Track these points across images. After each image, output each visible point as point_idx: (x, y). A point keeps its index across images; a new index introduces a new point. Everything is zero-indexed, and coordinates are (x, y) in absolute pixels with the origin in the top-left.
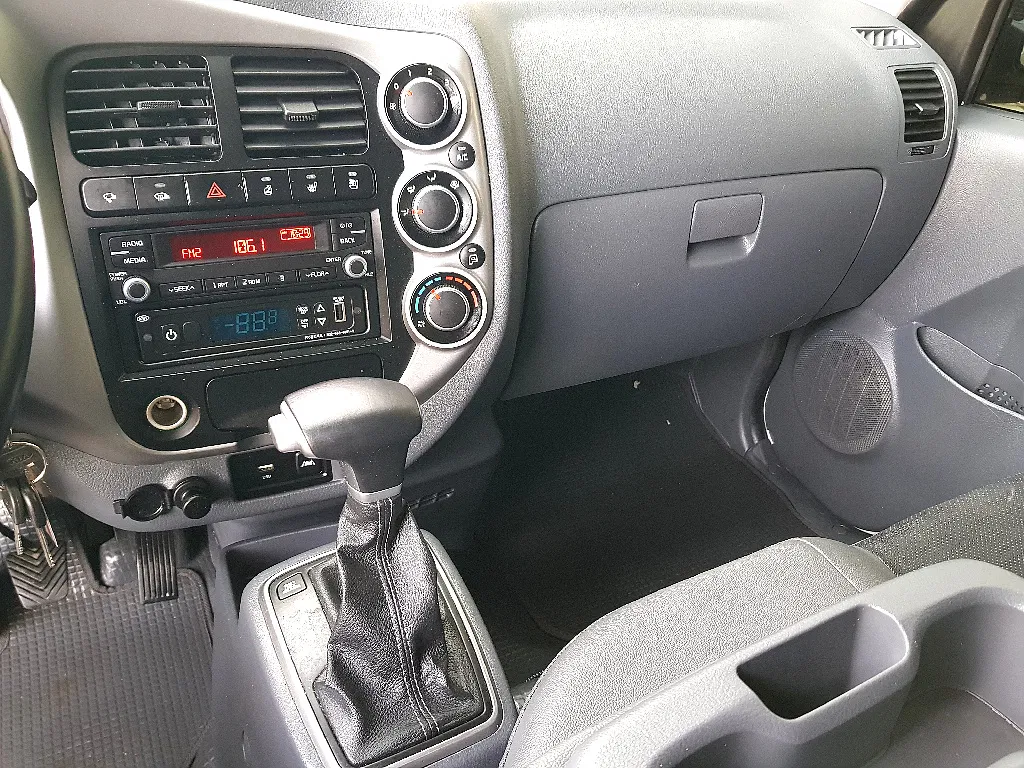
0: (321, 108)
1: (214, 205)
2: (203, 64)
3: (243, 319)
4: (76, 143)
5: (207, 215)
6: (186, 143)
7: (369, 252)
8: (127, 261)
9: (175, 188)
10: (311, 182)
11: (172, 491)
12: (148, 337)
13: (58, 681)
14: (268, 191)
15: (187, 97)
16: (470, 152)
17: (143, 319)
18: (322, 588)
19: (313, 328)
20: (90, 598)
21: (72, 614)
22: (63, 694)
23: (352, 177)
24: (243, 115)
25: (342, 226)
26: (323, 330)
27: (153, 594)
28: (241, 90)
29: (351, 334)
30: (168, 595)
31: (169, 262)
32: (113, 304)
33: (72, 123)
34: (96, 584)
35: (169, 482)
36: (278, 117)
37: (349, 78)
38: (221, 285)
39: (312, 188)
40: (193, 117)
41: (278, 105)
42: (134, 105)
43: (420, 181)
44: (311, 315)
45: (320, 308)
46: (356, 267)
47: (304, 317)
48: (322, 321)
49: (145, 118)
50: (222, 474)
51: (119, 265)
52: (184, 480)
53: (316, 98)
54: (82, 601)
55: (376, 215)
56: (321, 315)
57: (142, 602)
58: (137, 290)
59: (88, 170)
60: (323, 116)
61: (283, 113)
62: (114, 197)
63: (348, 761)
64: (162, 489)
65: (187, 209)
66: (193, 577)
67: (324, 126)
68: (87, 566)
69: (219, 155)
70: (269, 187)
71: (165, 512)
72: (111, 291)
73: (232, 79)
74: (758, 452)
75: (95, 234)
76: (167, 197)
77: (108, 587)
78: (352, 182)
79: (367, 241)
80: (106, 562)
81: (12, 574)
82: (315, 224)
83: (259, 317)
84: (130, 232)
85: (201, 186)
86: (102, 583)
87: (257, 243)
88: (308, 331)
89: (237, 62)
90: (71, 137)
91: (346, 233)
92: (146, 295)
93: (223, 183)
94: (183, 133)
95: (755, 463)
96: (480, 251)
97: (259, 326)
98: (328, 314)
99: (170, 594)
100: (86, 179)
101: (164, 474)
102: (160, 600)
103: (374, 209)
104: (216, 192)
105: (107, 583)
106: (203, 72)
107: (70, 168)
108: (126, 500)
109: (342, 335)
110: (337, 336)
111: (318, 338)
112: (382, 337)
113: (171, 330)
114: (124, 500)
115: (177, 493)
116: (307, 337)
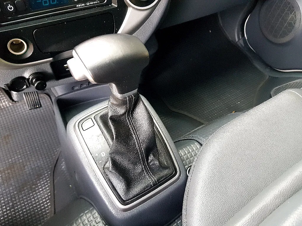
11: (28, 79)
13: (5, 136)
18: (101, 125)
19: (80, 1)
20: (10, 106)
21: (5, 112)
22: (7, 140)
26: (84, 2)
27: (32, 107)
30: (37, 106)
34: (11, 101)
35: (27, 75)
50: (49, 69)
52: (33, 74)
54: (7, 107)
57: (28, 109)
63: (122, 199)
64: (24, 78)
66: (46, 97)
68: (6, 95)
71: (27, 87)
74: (241, 42)
77: (16, 102)
86: (13, 100)
88: (77, 3)
95: (240, 45)
99: (38, 105)
101: (23, 72)
102: (35, 108)
105: (15, 100)
108: (9, 84)
109: (94, 4)
110: (91, 5)
111: (83, 6)
112: (112, 4)
113: (9, 5)
114: (8, 84)
115: (31, 80)
116: (77, 6)
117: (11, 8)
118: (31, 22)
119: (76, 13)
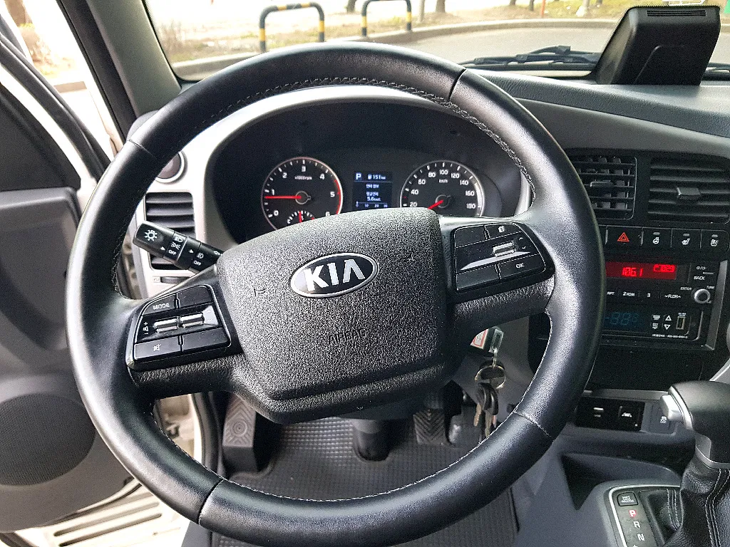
0: (702, 192)
1: (621, 246)
2: (633, 161)
3: (616, 315)
6: (608, 207)
7: (713, 288)
10: (686, 238)
18: (649, 508)
19: (661, 330)
23: (715, 239)
25: (698, 268)
28: (652, 178)
29: (685, 339)
34: (445, 439)
36: (672, 196)
39: (685, 242)
41: (675, 189)
44: (661, 322)
45: (669, 318)
46: (702, 296)
47: (656, 322)
48: (667, 327)
53: (700, 186)
55: (725, 264)
56: (668, 323)
60: (704, 197)
61: (677, 194)
69: (631, 216)
70: (657, 239)
73: (649, 171)
77: (451, 443)
78: (713, 241)
79: (713, 280)
80: (453, 428)
81: (415, 420)
82: (679, 264)
83: (626, 316)
86: (448, 440)
87: (638, 271)
89: (655, 161)
91: (700, 273)
93: (628, 232)
97: (625, 322)
98: (672, 323)
103: (724, 261)
104: (623, 238)
105: (451, 441)
106: (632, 167)
109: (678, 338)
110: (675, 338)
111: (661, 337)
112: (706, 345)
116: (654, 335)
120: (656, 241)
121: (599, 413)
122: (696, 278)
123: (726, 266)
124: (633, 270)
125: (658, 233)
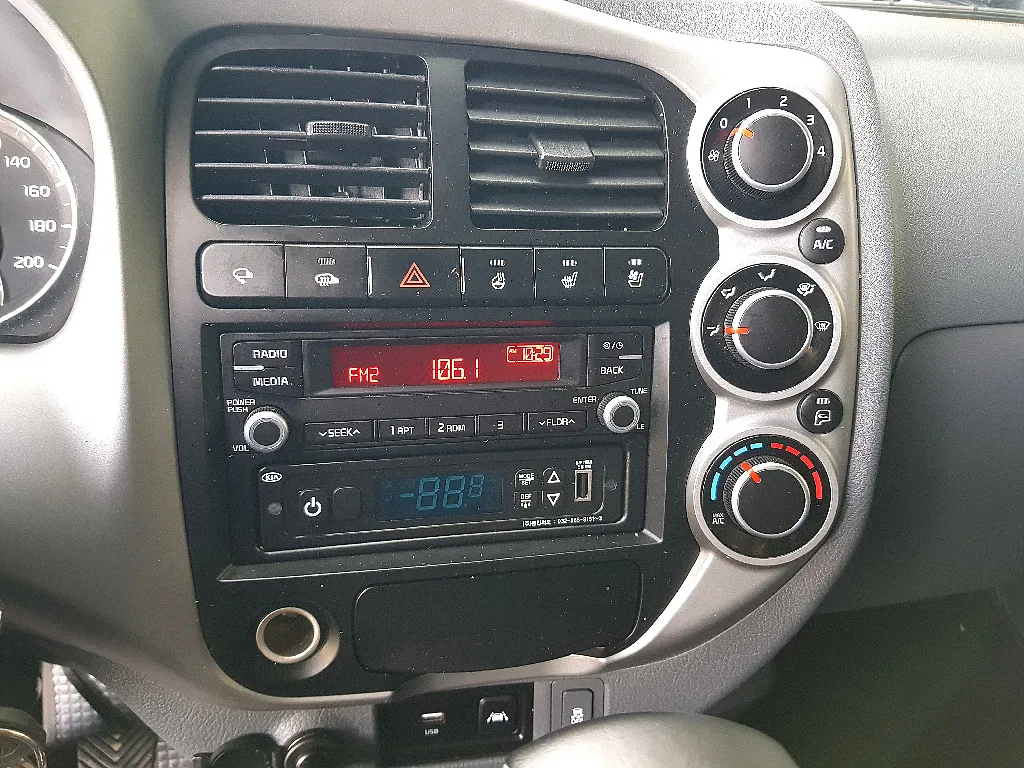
0: (597, 153)
1: (411, 301)
2: (420, 68)
3: (429, 487)
4: (201, 184)
5: (396, 314)
6: (378, 197)
7: (644, 391)
8: (257, 382)
9: (350, 268)
10: (569, 271)
11: (284, 749)
12: (275, 508)
14: (498, 283)
15: (388, 121)
16: (837, 235)
17: (271, 478)
19: (539, 509)
23: (636, 268)
24: (474, 156)
25: (606, 345)
26: (554, 513)
28: (474, 116)
29: (597, 522)
31: (327, 387)
32: (228, 450)
33: (201, 150)
35: (285, 732)
36: (527, 164)
37: (647, 108)
38: (401, 430)
39: (568, 282)
40: (394, 153)
41: (531, 144)
42: (304, 129)
43: (746, 279)
44: (541, 486)
45: (554, 478)
46: (621, 415)
47: (526, 490)
48: (553, 499)
49: (318, 148)
51: (244, 387)
52: (306, 733)
53: (592, 137)
55: (663, 332)
56: (553, 489)
58: (265, 432)
59: (214, 229)
60: (601, 167)
61: (537, 156)
62: (249, 275)
64: (270, 742)
65: (368, 303)
67: (597, 182)
69: (425, 219)
70: (501, 276)
72: (225, 428)
73: (463, 97)
75: (211, 333)
76: (335, 280)
78: (633, 276)
79: (643, 373)
82: (563, 340)
83: (455, 485)
84: (270, 333)
85: (394, 266)
87: (469, 367)
88: (531, 514)
89: (474, 70)
90: (195, 173)
91: (612, 359)
92: (278, 443)
93: (429, 264)
94: (373, 180)
96: (836, 404)
97: (453, 499)
98: (564, 488)
100: (211, 242)
101: (277, 720)
103: (662, 321)
104: (414, 279)
106: (420, 83)
107: (187, 222)
108: (213, 757)
109: (582, 523)
110: (574, 524)
111: (543, 526)
112: (645, 531)
113: (313, 499)
114: (210, 755)
115: (290, 756)
116: (527, 523)
117: (312, 510)
118: (361, 559)
119: (522, 545)
120: (499, 283)
121: (434, 724)
122: (605, 371)
123: (668, 334)
124: (457, 365)
125: (501, 263)
